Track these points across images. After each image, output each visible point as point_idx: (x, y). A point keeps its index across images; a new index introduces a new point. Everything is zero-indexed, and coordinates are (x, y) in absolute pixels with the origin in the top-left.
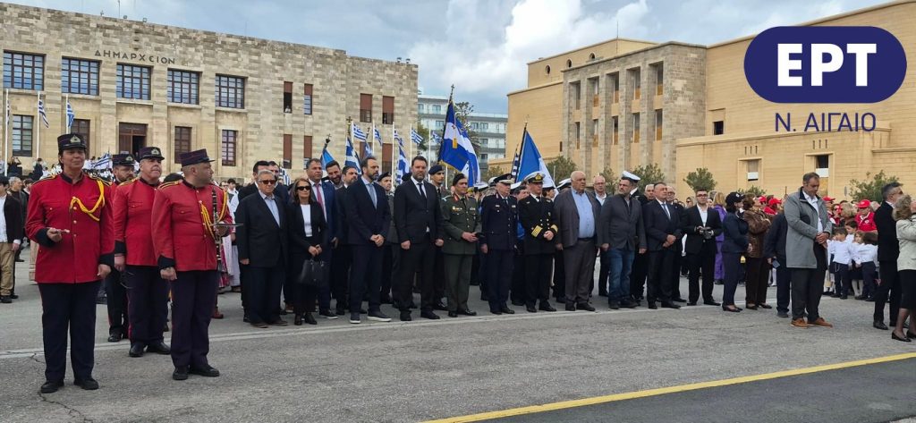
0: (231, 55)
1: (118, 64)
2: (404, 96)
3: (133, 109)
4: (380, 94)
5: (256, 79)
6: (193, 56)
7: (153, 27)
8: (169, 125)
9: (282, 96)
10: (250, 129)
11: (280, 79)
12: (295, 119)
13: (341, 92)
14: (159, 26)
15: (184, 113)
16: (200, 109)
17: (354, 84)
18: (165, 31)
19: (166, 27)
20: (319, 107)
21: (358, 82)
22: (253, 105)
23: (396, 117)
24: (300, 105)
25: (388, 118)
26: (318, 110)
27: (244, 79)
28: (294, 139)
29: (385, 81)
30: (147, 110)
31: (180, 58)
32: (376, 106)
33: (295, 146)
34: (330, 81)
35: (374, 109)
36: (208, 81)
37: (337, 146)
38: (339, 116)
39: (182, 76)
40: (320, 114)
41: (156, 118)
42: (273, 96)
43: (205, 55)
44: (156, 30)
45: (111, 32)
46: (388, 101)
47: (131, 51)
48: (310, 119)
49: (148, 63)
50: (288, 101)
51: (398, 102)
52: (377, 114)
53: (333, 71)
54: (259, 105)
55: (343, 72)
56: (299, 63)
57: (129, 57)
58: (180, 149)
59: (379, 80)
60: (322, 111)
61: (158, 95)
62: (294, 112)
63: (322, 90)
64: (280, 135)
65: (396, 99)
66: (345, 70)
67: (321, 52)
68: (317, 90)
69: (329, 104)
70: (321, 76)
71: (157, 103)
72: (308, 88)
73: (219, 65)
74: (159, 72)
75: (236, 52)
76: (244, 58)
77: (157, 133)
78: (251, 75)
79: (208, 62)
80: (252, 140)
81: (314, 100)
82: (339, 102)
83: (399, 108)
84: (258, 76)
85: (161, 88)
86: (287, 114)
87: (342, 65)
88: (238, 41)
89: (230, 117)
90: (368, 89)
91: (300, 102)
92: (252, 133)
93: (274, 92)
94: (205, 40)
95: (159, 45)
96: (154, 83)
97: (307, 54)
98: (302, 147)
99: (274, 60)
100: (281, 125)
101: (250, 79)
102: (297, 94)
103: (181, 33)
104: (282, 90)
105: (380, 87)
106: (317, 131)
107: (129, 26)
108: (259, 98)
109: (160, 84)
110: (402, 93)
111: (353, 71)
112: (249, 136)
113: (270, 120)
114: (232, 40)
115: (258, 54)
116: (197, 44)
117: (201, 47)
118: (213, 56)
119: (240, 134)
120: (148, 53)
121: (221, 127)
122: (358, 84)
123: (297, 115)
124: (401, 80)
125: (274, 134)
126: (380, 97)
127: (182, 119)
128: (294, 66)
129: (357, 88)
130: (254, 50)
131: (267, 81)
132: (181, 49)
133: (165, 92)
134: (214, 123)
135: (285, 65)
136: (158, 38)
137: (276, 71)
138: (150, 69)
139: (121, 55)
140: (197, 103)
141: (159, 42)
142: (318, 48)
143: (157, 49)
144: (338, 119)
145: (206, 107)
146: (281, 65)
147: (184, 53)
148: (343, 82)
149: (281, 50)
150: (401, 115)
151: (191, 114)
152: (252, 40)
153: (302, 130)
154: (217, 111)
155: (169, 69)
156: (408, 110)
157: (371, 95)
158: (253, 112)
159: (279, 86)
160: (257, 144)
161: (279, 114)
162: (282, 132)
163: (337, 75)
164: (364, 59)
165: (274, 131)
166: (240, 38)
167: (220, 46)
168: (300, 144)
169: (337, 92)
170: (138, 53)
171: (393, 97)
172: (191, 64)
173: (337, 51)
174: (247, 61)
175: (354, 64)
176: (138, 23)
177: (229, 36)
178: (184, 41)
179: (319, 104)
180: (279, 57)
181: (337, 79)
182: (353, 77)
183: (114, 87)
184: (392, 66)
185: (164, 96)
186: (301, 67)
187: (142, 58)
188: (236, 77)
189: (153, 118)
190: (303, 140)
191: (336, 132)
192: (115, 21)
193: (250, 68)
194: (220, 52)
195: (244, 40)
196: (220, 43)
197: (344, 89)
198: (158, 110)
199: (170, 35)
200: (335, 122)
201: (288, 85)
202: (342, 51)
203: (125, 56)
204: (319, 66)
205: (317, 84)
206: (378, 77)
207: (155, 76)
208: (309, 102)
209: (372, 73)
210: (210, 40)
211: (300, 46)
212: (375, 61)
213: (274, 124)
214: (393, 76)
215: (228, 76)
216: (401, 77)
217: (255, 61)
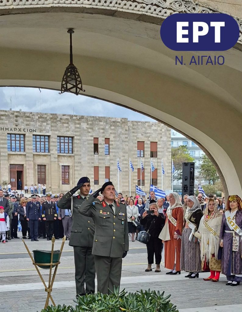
0: (66, 125)
1: (8, 134)
2: (163, 141)
3: (16, 157)
4: (149, 140)
5: (78, 138)
6: (45, 127)
7: (25, 113)
8: (35, 164)
9: (93, 146)
10: (76, 165)
11: (92, 136)
12: (100, 157)
13: (125, 142)
14: (27, 113)
15: (42, 157)
16: (50, 155)
17: (134, 136)
18: (31, 115)
19: (31, 113)
20: (114, 150)
21: (136, 134)
22: (77, 151)
23: (158, 153)
24: (103, 150)
25: (153, 154)
26: (112, 152)
27: (72, 138)
28: (100, 169)
29: (152, 133)
30: (23, 157)
31: (39, 129)
32: (147, 148)
33: (100, 173)
34: (119, 136)
35: (145, 149)
36: (54, 140)
37: (123, 171)
38: (124, 154)
39: (40, 138)
40: (114, 154)
41: (28, 161)
42: (88, 146)
43: (52, 126)
44: (26, 115)
45: (4, 117)
46: (154, 144)
47: (14, 126)
48: (108, 157)
49: (23, 132)
50: (96, 148)
51: (159, 145)
52: (148, 153)
53: (120, 130)
54: (81, 151)
55: (126, 130)
56: (102, 127)
57: (13, 130)
58: (41, 177)
59: (148, 133)
60: (114, 152)
61: (28, 149)
62: (99, 154)
63: (115, 141)
64: (92, 167)
65: (158, 143)
66: (127, 129)
67: (114, 120)
68: (112, 141)
69: (118, 149)
70: (115, 134)
71: (28, 153)
72: (107, 140)
73: (59, 131)
74: (28, 137)
75: (68, 123)
76: (72, 126)
77: (28, 169)
78: (76, 135)
79: (53, 130)
80: (77, 170)
81: (111, 146)
82: (124, 147)
83: (160, 148)
84: (80, 136)
85: (30, 145)
86: (95, 155)
87: (126, 126)
88: (69, 118)
89: (66, 158)
90: (142, 138)
91: (103, 148)
92: (77, 166)
93: (88, 144)
94: (51, 118)
95: (28, 123)
96: (26, 143)
97: (106, 122)
98: (104, 173)
99: (88, 126)
100: (92, 161)
101: (75, 137)
102: (101, 144)
103: (39, 116)
104: (93, 142)
105: (149, 137)
106: (112, 164)
107: (13, 114)
108: (80, 147)
109: (29, 143)
110: (162, 139)
111: (133, 129)
112: (76, 168)
113: (86, 159)
114: (65, 117)
115: (79, 124)
116: (47, 121)
117: (49, 122)
118: (56, 126)
119: (71, 167)
120: (23, 127)
121: (61, 164)
122: (136, 136)
123: (101, 156)
124: (161, 132)
125: (89, 166)
126: (149, 142)
127: (41, 161)
128: (99, 129)
129: (136, 138)
130: (77, 122)
131: (84, 138)
132: (39, 124)
133: (32, 147)
134: (57, 162)
135: (94, 128)
136: (27, 119)
137: (89, 132)
138: (24, 135)
139: (9, 130)
140: (49, 152)
141: (28, 121)
142: (112, 118)
143: (27, 125)
144: (124, 156)
145: (53, 154)
146: (92, 129)
147: (41, 126)
148: (126, 136)
149: (92, 121)
150: (162, 152)
151: (45, 158)
152: (76, 116)
153: (104, 163)
154: (58, 156)
155: (33, 135)
156: (165, 149)
157: (144, 142)
158: (77, 155)
159: (91, 140)
160: (80, 172)
161: (91, 155)
162: (93, 165)
163: (123, 132)
164: (140, 122)
165: (89, 165)
166: (70, 115)
167: (59, 121)
168: (103, 171)
169: (123, 141)
170: (17, 128)
171: (157, 142)
172: (45, 132)
173: (123, 119)
174: (73, 128)
175: (133, 125)
176: (17, 112)
177: (64, 115)
178: (40, 119)
179: (113, 149)
180: (91, 125)
181: (123, 134)
182: (133, 132)
183: (6, 146)
184: (155, 124)
185: (32, 149)
186: (103, 129)
187: (20, 130)
188: (68, 137)
189: (26, 161)
190: (104, 169)
191: (123, 164)
192: (6, 112)
193: (75, 132)
194: (59, 124)
195: (71, 116)
196: (59, 119)
197: (127, 140)
198: (28, 157)
199: (33, 117)
200: (122, 158)
201: (96, 139)
202: (125, 118)
203: (11, 130)
204: (113, 128)
205: (112, 138)
206: (147, 131)
207: (27, 139)
208: (108, 148)
209: (144, 129)
210: (54, 118)
211: (102, 117)
212: (146, 122)
213: (89, 161)
214: (156, 130)
215: (64, 137)
216: (161, 130)
217: (78, 128)
